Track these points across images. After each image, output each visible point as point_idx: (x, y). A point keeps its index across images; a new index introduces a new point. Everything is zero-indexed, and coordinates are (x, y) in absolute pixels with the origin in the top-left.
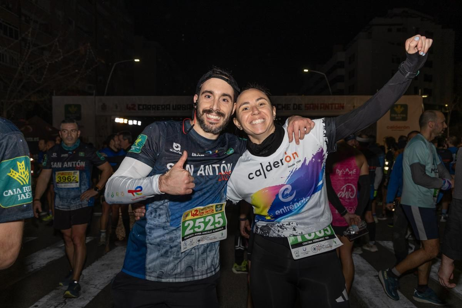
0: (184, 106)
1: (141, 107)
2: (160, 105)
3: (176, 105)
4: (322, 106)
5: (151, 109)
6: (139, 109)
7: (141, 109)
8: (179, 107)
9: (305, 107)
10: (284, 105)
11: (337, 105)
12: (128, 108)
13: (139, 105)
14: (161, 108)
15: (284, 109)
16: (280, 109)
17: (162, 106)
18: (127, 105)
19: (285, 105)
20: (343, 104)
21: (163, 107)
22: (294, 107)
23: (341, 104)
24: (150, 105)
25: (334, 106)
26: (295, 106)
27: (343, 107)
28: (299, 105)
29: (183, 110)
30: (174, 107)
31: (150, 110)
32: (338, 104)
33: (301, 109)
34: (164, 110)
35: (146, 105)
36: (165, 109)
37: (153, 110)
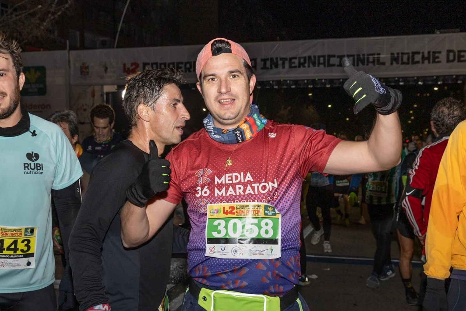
2: (182, 63)
10: (426, 55)
14: (183, 69)
15: (426, 62)
16: (418, 62)
17: (186, 64)
18: (124, 65)
19: (429, 52)
21: (188, 66)
22: (448, 56)
26: (451, 54)
28: (460, 52)
34: (190, 71)
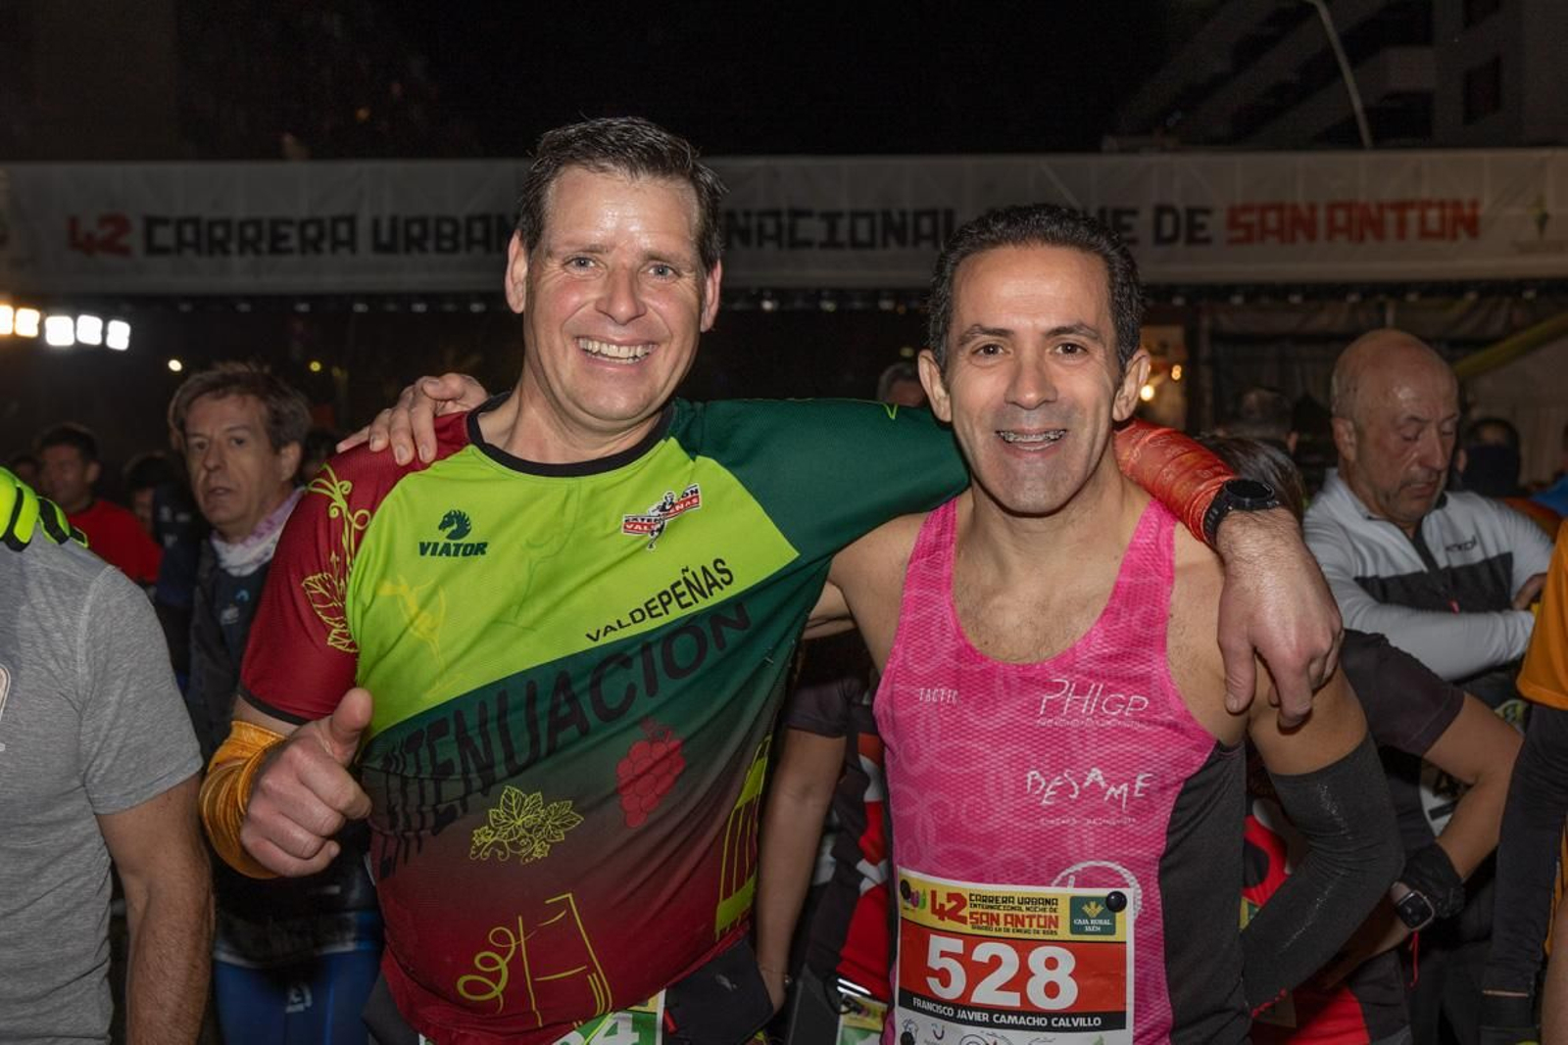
0: (447, 229)
1: (165, 236)
3: (394, 220)
4: (1341, 217)
5: (233, 246)
6: (152, 249)
7: (163, 251)
8: (416, 230)
9: (1233, 223)
11: (1433, 214)
12: (82, 243)
13: (152, 223)
20: (1474, 205)
23: (1457, 205)
24: (226, 223)
25: (1413, 216)
27: (1472, 226)
29: (439, 249)
30: (385, 237)
31: (226, 252)
32: (1442, 205)
33: (1207, 241)
35: (195, 221)
36: (326, 245)
37: (242, 251)
